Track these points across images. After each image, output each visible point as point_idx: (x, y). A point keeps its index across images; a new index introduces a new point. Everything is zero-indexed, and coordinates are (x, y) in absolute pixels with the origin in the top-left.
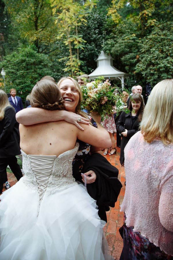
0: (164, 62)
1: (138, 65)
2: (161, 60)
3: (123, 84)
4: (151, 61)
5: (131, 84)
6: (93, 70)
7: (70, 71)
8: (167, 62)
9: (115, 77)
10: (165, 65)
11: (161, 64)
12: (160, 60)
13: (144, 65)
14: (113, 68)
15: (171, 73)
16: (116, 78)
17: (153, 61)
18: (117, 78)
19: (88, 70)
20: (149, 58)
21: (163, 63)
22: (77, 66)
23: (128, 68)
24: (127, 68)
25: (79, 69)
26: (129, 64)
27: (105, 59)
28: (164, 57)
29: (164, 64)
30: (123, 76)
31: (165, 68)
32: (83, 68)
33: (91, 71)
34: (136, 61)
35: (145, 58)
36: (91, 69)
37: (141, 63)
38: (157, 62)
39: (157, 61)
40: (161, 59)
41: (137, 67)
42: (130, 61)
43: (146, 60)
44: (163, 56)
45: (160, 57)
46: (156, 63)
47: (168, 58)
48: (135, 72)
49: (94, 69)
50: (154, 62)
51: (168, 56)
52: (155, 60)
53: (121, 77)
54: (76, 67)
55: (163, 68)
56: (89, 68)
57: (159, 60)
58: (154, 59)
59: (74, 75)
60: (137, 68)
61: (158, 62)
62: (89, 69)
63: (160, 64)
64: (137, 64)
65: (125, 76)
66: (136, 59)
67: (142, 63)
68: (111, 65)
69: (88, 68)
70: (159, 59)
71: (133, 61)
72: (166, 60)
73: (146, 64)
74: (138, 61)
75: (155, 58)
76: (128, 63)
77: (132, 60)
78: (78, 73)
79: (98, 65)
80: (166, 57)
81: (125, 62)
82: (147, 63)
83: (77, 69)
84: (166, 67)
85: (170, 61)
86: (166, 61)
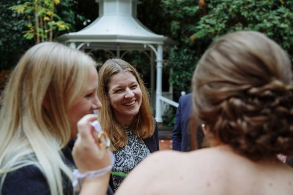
0: (271, 17)
1: (204, 21)
2: (264, 12)
3: (160, 61)
4: (238, 14)
5: (182, 63)
6: (89, 21)
7: (32, 14)
8: (279, 17)
9: (142, 45)
10: (275, 26)
11: (265, 21)
12: (261, 13)
13: (220, 20)
14: (137, 22)
15: (288, 45)
16: (145, 46)
17: (245, 14)
18: (148, 47)
19: (76, 19)
20: (234, 5)
21: (270, 20)
22: (52, 5)
23: (177, 25)
24: (175, 25)
25: (55, 13)
26: (182, 16)
28: (270, 7)
29: (273, 22)
30: (162, 45)
31: (273, 30)
32: (65, 12)
33: (85, 23)
34: (197, 11)
35: (223, 6)
36: (84, 18)
37: (212, 15)
38: (254, 17)
39: (254, 13)
40: (264, 9)
41: (203, 25)
42: (184, 8)
43: (225, 11)
44: (270, 3)
45: (260, 5)
46: (252, 19)
47: (281, 9)
48: (193, 37)
49: (92, 21)
50: (248, 17)
51: (280, 4)
52: (249, 12)
53: (156, 46)
54: (47, 7)
55: (270, 31)
56: (78, 16)
57: (259, 12)
58: (246, 10)
59: (40, 27)
60: (204, 28)
61: (257, 17)
62: (79, 19)
63: (261, 22)
64: (203, 19)
65: (165, 44)
66: (198, 7)
67: (215, 17)
68: (133, 16)
69: (76, 15)
70: (258, 9)
71: (192, 11)
72: (274, 12)
73: (224, 20)
74: (205, 11)
75: (250, 6)
76: (179, 15)
77: (187, 8)
78: (53, 23)
79: (102, 13)
80: (275, 8)
81: (172, 12)
82: (227, 17)
83: (49, 13)
84: (276, 29)
85: (285, 16)
86: (277, 15)
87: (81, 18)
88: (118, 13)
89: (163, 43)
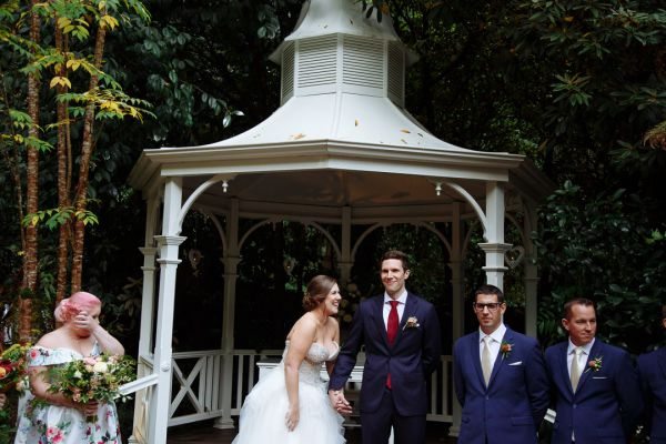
14: (405, 114)
16: (437, 188)
18: (450, 192)
27: (350, 42)
33: (226, 122)
56: (204, 98)
87: (213, 103)
88: (339, 85)
89: (505, 179)
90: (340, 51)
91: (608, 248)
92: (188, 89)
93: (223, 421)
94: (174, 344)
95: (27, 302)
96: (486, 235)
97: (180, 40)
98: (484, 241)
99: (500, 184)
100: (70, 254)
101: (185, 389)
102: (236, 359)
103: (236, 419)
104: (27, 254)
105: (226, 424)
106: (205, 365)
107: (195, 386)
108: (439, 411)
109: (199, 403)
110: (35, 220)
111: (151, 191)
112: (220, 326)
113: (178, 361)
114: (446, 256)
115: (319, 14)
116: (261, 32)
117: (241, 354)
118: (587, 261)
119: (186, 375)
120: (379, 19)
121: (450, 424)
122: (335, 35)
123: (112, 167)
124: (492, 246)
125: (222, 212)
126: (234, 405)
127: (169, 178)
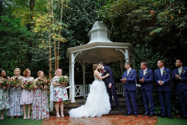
18: (118, 50)
27: (100, 30)
56: (77, 41)
79: (91, 39)
87: (79, 42)
88: (99, 37)
89: (128, 48)
90: (99, 32)
91: (146, 55)
92: (74, 40)
93: (85, 96)
94: (75, 83)
95: (50, 73)
96: (126, 57)
97: (73, 32)
98: (125, 58)
99: (127, 49)
100: (57, 65)
101: (78, 91)
102: (86, 86)
103: (87, 96)
104: (50, 66)
105: (85, 97)
106: (81, 87)
107: (79, 91)
108: (121, 92)
109: (80, 93)
110: (51, 59)
111: (69, 57)
112: (83, 81)
113: (76, 86)
114: (120, 66)
115: (95, 27)
116: (86, 30)
117: (87, 85)
118: (143, 57)
119: (78, 89)
120: (105, 26)
121: (123, 94)
122: (97, 29)
123: (63, 54)
124: (127, 59)
125: (82, 62)
126: (86, 94)
127: (72, 53)
